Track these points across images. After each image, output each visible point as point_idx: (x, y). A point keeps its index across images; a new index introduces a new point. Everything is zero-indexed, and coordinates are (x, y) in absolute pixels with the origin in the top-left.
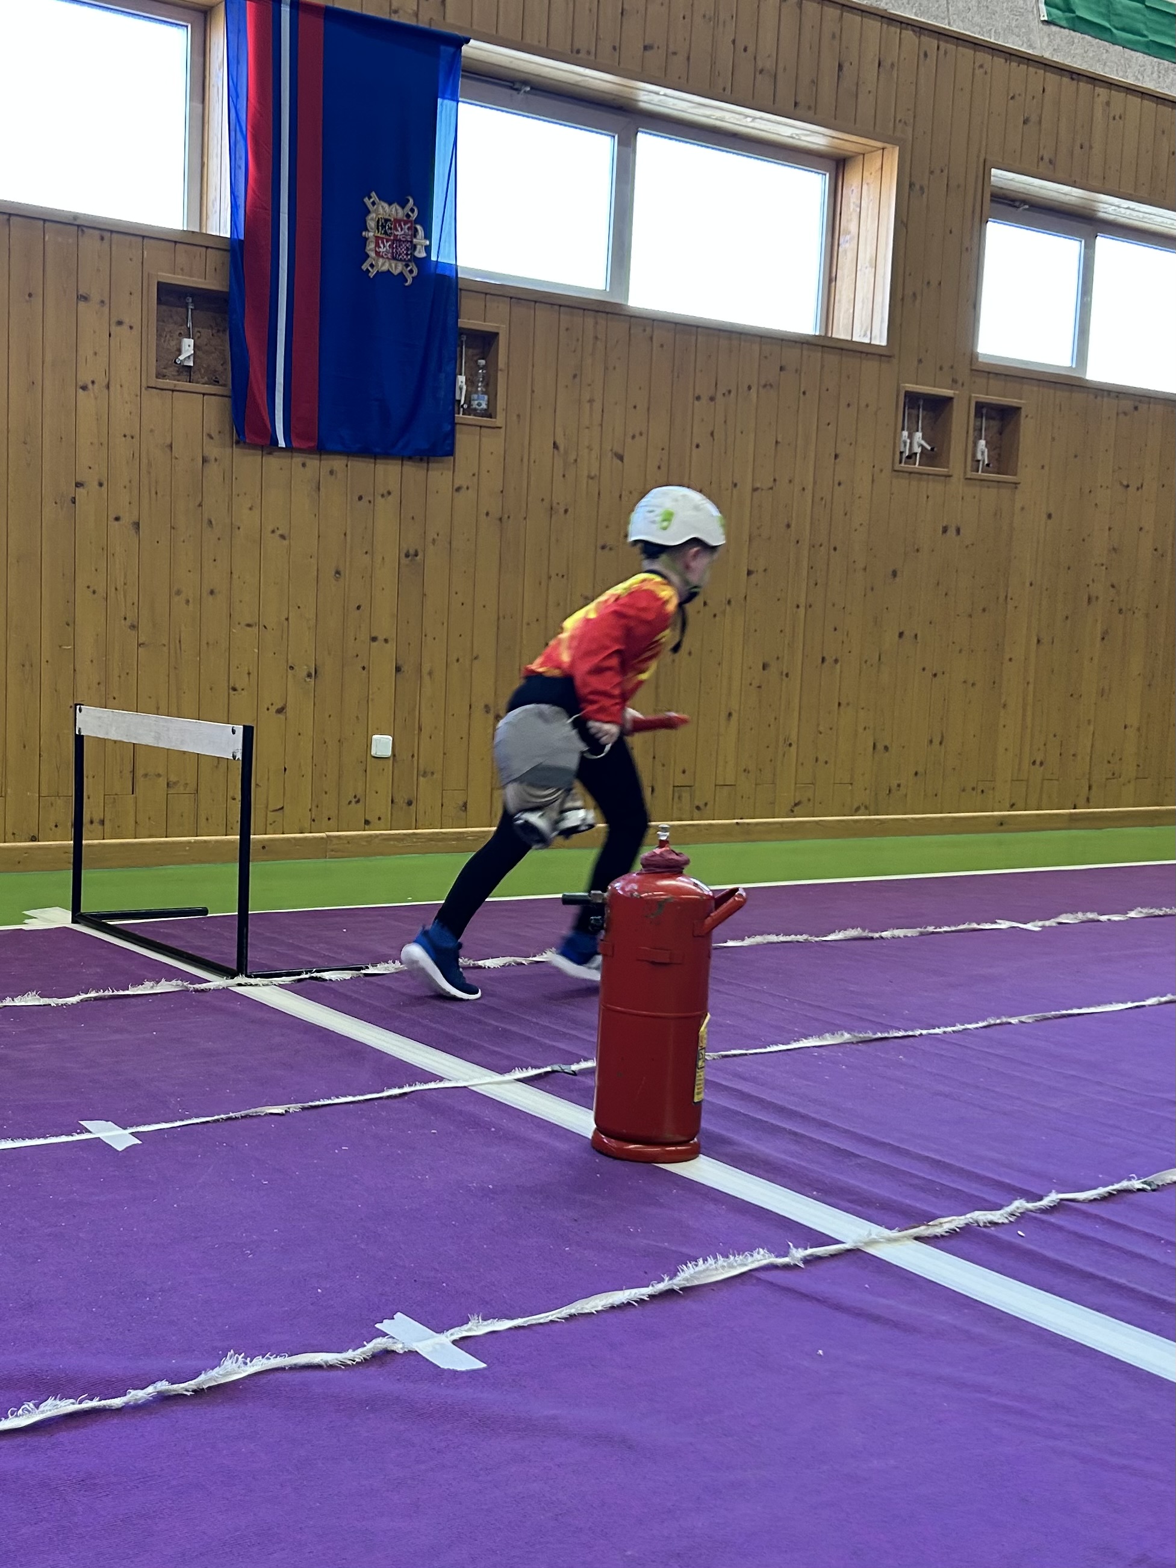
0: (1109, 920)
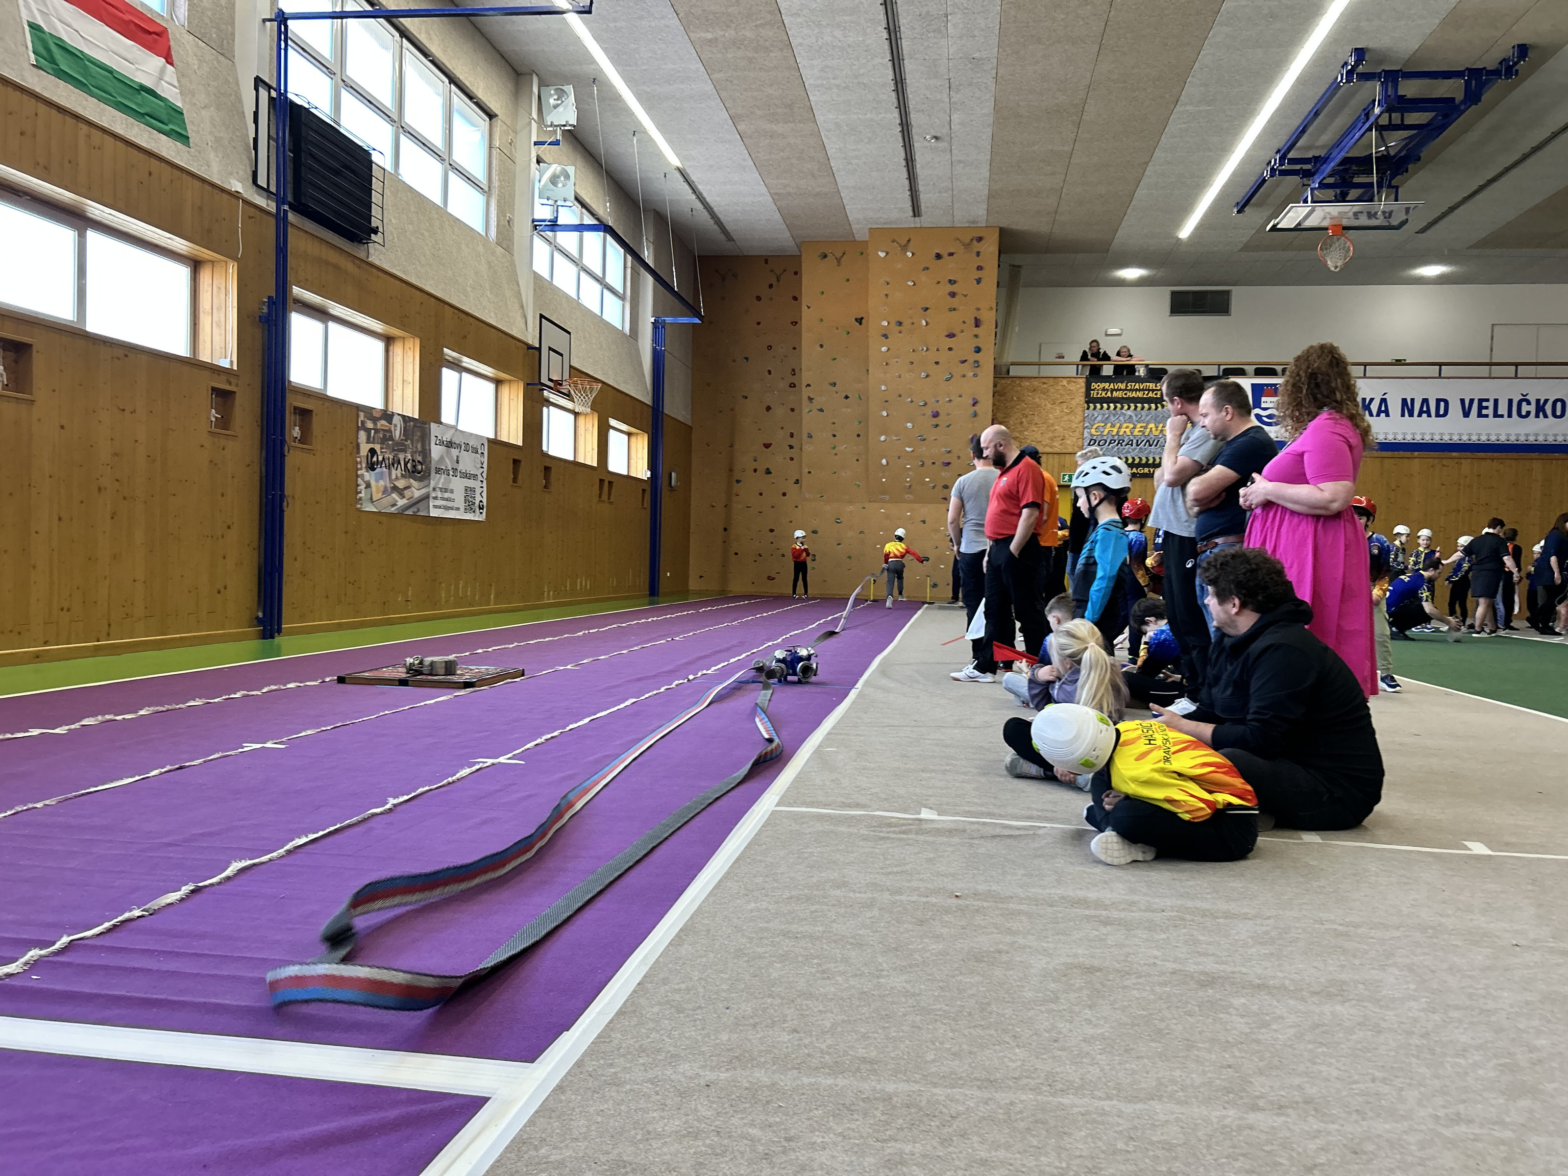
0: (123, 718)
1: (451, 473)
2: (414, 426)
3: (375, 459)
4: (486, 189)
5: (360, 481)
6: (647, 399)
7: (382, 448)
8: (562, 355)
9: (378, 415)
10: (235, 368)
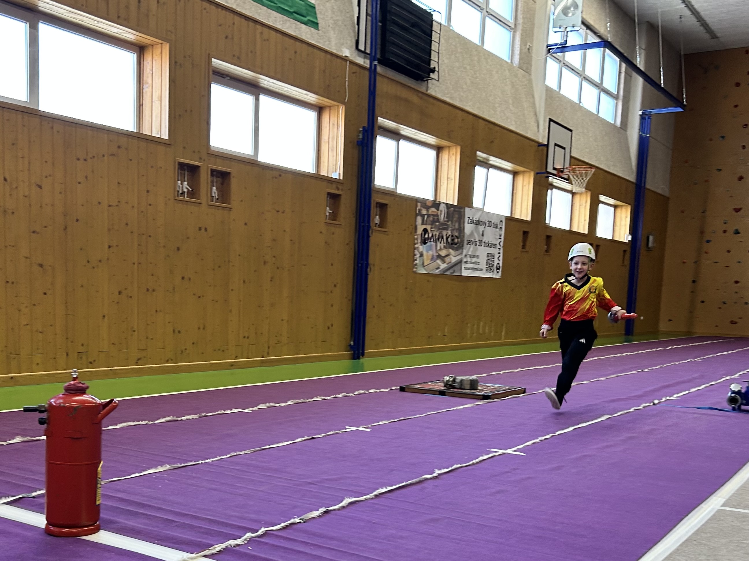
0: (280, 406)
1: (478, 244)
2: (454, 211)
3: (426, 236)
4: (513, 26)
5: (416, 252)
6: (632, 178)
7: (431, 228)
8: (564, 148)
9: (429, 204)
10: (341, 178)
